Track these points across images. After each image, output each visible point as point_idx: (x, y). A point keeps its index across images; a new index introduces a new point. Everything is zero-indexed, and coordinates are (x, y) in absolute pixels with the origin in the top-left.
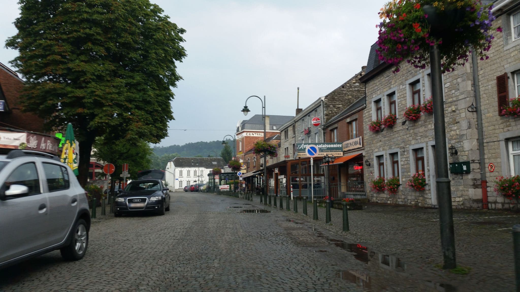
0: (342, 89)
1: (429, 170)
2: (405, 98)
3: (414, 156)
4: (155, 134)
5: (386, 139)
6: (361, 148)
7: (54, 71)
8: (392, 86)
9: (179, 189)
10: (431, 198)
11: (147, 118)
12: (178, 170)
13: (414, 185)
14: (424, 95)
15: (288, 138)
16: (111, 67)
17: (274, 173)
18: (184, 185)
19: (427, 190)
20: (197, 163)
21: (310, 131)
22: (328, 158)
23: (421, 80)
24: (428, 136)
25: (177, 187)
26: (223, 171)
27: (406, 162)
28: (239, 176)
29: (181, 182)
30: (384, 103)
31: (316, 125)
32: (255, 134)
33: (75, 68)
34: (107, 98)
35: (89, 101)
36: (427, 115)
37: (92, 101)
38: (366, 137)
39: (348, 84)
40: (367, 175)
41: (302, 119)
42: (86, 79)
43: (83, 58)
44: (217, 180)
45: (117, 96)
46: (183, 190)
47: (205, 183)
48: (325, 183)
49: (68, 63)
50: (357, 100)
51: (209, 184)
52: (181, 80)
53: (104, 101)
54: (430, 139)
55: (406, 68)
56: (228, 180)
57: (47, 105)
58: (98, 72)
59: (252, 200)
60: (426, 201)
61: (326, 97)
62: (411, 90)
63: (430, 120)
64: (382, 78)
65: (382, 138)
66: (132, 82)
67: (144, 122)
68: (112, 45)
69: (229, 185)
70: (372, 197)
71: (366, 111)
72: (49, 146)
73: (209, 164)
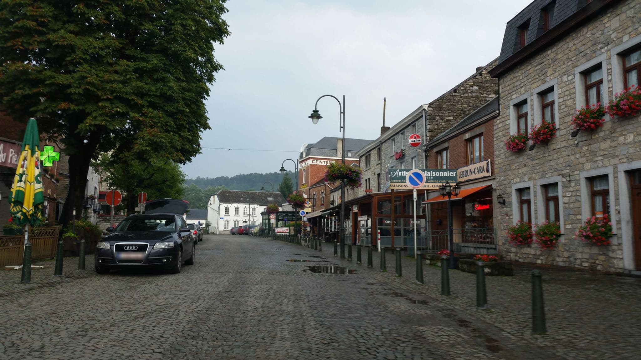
0: (454, 94)
1: (619, 212)
2: (572, 96)
3: (587, 189)
4: (179, 148)
5: (537, 162)
6: (489, 176)
7: (25, 45)
8: (548, 79)
9: (224, 231)
10: (622, 259)
11: (166, 122)
12: (223, 206)
13: (591, 235)
14: (609, 88)
15: (370, 166)
16: (114, 43)
17: (351, 213)
18: (231, 225)
19: (615, 245)
20: (248, 198)
21: (404, 155)
22: (448, 188)
23: (604, 65)
24: (617, 156)
25: (222, 228)
26: (280, 209)
27: (573, 199)
28: (303, 216)
29: (227, 222)
30: (532, 105)
31: (414, 145)
32: (323, 162)
33: (56, 41)
34: (106, 88)
35: (77, 92)
36: (617, 120)
37: (81, 92)
38: (498, 161)
39: (462, 87)
40: (499, 217)
41: (392, 138)
42: (75, 59)
43: (72, 27)
44: (273, 221)
45: (121, 86)
46: (228, 233)
47: (257, 224)
48: (426, 229)
49: (49, 34)
50: (475, 110)
51: (263, 225)
52: (221, 70)
53: (100, 93)
54: (622, 161)
55: (574, 47)
56: (287, 222)
57: (15, 96)
58: (93, 50)
59: (320, 250)
60: (613, 263)
61: (431, 105)
62: (584, 83)
63: (623, 128)
64: (530, 67)
65: (528, 160)
66: (145, 67)
67: (163, 128)
68: (116, 9)
69: (288, 228)
70: (509, 252)
71: (498, 121)
72: (11, 157)
73: (263, 200)
